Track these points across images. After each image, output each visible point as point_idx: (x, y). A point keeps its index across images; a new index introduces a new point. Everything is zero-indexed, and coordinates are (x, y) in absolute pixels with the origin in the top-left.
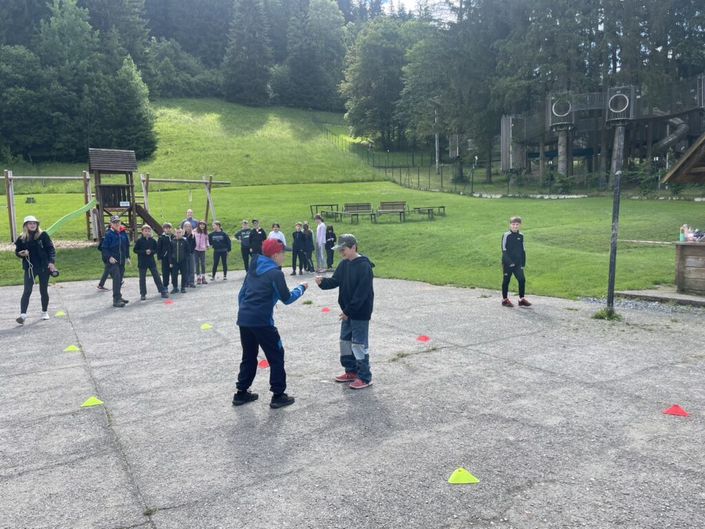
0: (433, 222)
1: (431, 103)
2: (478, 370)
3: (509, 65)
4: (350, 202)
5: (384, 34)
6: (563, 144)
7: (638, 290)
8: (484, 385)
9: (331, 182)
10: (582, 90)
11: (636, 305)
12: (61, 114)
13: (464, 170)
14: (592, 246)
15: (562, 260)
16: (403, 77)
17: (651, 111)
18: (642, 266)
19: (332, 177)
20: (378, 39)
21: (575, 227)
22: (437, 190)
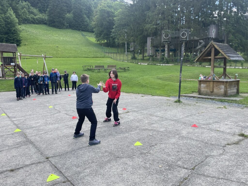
0: (125, 72)
1: (124, 31)
2: (141, 117)
3: (150, 20)
4: (97, 65)
5: (107, 6)
6: (167, 48)
7: (187, 94)
8: (143, 121)
9: (89, 58)
10: (173, 30)
11: (187, 99)
13: (135, 55)
14: (175, 81)
15: (166, 85)
16: (114, 21)
17: (194, 38)
18: (189, 87)
19: (89, 56)
20: (105, 7)
21: (170, 75)
22: (126, 62)
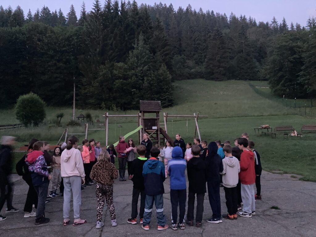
5: (290, 39)
12: (135, 90)
16: (303, 60)
19: (262, 113)
20: (287, 42)
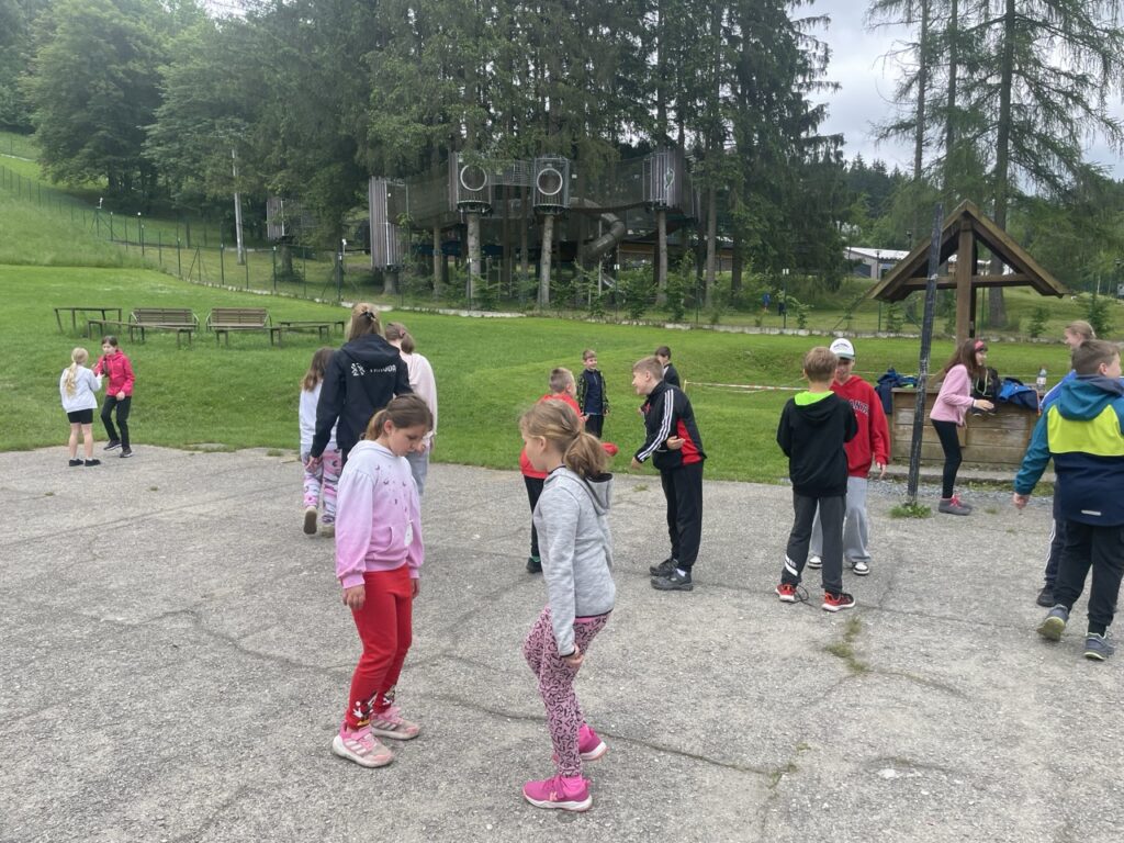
3: (393, 95)
6: (475, 235)
9: (29, 263)
13: (295, 262)
16: (160, 84)
17: (581, 200)
22: (265, 292)
